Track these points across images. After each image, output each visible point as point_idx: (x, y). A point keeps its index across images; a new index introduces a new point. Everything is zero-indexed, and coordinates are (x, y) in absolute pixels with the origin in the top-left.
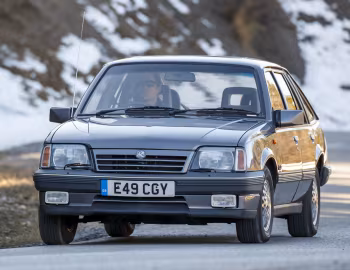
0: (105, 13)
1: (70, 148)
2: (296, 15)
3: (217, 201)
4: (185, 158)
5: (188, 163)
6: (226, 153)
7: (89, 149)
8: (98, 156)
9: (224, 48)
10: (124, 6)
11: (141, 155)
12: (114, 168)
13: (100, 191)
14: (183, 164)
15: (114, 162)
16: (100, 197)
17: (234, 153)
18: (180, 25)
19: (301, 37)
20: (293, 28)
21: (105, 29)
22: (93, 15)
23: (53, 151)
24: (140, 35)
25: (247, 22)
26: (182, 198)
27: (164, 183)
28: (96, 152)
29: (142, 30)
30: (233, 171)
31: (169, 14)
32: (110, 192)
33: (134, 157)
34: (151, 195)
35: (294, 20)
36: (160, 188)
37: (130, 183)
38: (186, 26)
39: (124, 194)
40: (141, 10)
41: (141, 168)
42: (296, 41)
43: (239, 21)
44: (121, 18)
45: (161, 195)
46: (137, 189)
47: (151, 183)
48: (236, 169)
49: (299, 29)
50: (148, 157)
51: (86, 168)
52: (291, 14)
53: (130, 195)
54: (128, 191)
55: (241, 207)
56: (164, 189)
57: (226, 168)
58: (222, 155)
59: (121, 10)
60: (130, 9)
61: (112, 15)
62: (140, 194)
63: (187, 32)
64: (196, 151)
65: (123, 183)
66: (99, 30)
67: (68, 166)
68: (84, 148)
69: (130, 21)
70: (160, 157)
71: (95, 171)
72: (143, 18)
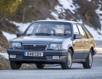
0: (56, 13)
1: (17, 44)
2: (99, 14)
3: (54, 58)
4: (46, 46)
5: (47, 47)
6: (57, 45)
7: (22, 43)
8: (24, 46)
9: (82, 21)
10: (60, 12)
11: (35, 45)
12: (28, 49)
13: (24, 55)
14: (45, 48)
15: (28, 47)
16: (24, 56)
17: (59, 45)
18: (73, 16)
19: (100, 19)
20: (98, 17)
21: (56, 17)
22: (53, 14)
23: (12, 44)
24: (64, 18)
25: (88, 16)
26: (45, 57)
27: (40, 53)
28: (23, 45)
29: (64, 17)
30: (59, 50)
31: (70, 14)
32: (26, 55)
33: (33, 46)
34: (37, 56)
35: (98, 15)
36: (39, 54)
37: (31, 53)
38: (74, 16)
39: (30, 56)
40: (64, 13)
41: (35, 49)
42: (99, 20)
43: (86, 16)
44: (59, 15)
45: (39, 56)
46: (33, 54)
47: (37, 53)
48: (60, 49)
49: (100, 17)
50: (36, 46)
51: (20, 49)
52: (98, 14)
53: (31, 56)
54: (31, 55)
55: (61, 59)
56: (40, 54)
57: (57, 49)
58: (56, 46)
59: (59, 13)
60: (61, 12)
61: (57, 14)
62: (34, 56)
63: (74, 18)
64: (49, 44)
65: (30, 53)
66: (54, 17)
67: (16, 48)
68: (20, 43)
69: (61, 15)
70: (40, 46)
71: (22, 49)
72: (64, 15)
